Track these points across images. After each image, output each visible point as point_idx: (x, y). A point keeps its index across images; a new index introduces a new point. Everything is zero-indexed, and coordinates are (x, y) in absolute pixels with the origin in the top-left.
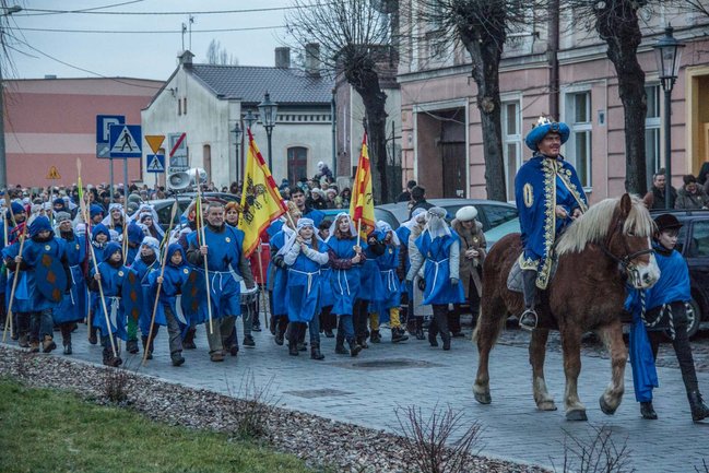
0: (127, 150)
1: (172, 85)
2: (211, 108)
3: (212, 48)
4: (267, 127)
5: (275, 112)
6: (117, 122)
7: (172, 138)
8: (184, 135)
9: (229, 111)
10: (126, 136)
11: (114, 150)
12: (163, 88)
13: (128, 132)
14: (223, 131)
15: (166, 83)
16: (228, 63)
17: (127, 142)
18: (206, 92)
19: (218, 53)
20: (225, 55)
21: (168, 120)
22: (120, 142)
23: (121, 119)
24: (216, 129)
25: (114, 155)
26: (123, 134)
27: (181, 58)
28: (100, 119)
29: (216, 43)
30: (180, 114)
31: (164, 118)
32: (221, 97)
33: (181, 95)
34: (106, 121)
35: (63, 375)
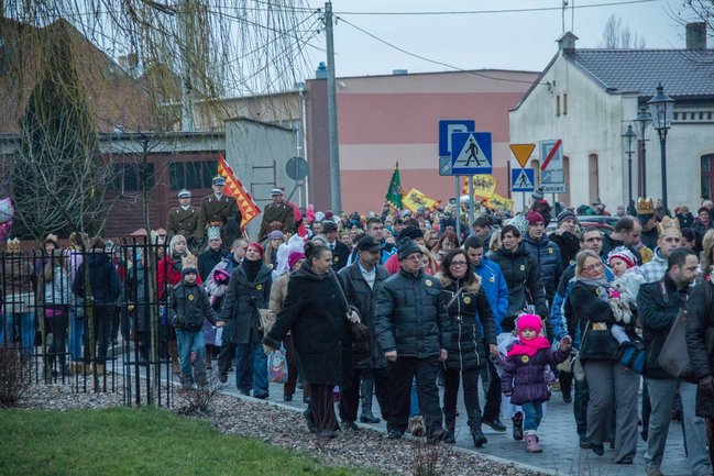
0: (473, 165)
1: (548, 78)
2: (599, 106)
3: (611, 26)
4: (659, 130)
5: (670, 110)
6: (464, 129)
7: (544, 146)
8: (559, 142)
9: (622, 109)
10: (472, 146)
11: (457, 165)
12: (537, 83)
13: (475, 142)
14: (614, 135)
15: (541, 75)
16: (632, 47)
17: (473, 154)
18: (593, 86)
19: (618, 33)
20: (628, 35)
21: (543, 123)
22: (464, 155)
23: (470, 125)
24: (605, 132)
25: (457, 172)
26: (468, 144)
27: (560, 42)
28: (443, 125)
29: (616, 19)
30: (558, 115)
31: (538, 120)
32: (611, 91)
33: (560, 90)
34: (451, 129)
35: (369, 450)
